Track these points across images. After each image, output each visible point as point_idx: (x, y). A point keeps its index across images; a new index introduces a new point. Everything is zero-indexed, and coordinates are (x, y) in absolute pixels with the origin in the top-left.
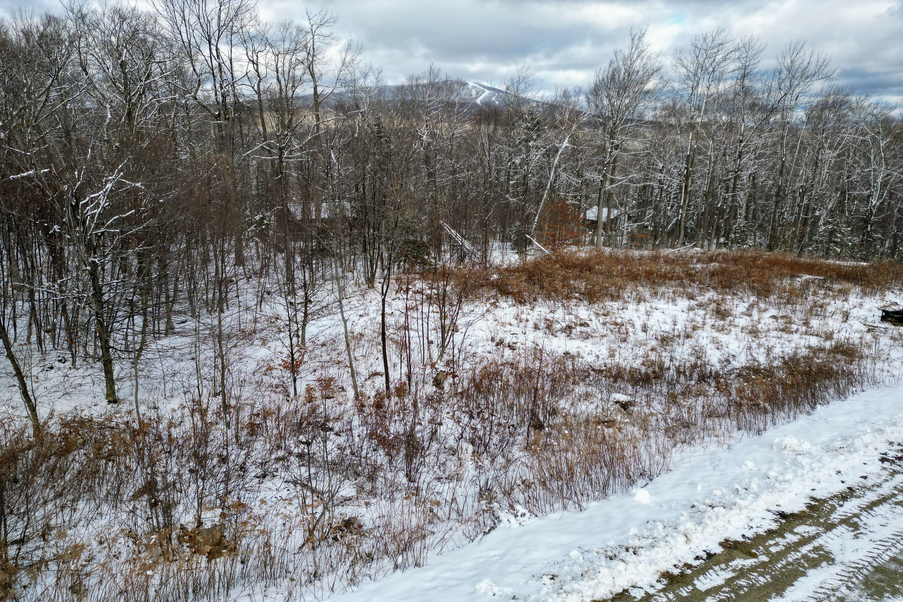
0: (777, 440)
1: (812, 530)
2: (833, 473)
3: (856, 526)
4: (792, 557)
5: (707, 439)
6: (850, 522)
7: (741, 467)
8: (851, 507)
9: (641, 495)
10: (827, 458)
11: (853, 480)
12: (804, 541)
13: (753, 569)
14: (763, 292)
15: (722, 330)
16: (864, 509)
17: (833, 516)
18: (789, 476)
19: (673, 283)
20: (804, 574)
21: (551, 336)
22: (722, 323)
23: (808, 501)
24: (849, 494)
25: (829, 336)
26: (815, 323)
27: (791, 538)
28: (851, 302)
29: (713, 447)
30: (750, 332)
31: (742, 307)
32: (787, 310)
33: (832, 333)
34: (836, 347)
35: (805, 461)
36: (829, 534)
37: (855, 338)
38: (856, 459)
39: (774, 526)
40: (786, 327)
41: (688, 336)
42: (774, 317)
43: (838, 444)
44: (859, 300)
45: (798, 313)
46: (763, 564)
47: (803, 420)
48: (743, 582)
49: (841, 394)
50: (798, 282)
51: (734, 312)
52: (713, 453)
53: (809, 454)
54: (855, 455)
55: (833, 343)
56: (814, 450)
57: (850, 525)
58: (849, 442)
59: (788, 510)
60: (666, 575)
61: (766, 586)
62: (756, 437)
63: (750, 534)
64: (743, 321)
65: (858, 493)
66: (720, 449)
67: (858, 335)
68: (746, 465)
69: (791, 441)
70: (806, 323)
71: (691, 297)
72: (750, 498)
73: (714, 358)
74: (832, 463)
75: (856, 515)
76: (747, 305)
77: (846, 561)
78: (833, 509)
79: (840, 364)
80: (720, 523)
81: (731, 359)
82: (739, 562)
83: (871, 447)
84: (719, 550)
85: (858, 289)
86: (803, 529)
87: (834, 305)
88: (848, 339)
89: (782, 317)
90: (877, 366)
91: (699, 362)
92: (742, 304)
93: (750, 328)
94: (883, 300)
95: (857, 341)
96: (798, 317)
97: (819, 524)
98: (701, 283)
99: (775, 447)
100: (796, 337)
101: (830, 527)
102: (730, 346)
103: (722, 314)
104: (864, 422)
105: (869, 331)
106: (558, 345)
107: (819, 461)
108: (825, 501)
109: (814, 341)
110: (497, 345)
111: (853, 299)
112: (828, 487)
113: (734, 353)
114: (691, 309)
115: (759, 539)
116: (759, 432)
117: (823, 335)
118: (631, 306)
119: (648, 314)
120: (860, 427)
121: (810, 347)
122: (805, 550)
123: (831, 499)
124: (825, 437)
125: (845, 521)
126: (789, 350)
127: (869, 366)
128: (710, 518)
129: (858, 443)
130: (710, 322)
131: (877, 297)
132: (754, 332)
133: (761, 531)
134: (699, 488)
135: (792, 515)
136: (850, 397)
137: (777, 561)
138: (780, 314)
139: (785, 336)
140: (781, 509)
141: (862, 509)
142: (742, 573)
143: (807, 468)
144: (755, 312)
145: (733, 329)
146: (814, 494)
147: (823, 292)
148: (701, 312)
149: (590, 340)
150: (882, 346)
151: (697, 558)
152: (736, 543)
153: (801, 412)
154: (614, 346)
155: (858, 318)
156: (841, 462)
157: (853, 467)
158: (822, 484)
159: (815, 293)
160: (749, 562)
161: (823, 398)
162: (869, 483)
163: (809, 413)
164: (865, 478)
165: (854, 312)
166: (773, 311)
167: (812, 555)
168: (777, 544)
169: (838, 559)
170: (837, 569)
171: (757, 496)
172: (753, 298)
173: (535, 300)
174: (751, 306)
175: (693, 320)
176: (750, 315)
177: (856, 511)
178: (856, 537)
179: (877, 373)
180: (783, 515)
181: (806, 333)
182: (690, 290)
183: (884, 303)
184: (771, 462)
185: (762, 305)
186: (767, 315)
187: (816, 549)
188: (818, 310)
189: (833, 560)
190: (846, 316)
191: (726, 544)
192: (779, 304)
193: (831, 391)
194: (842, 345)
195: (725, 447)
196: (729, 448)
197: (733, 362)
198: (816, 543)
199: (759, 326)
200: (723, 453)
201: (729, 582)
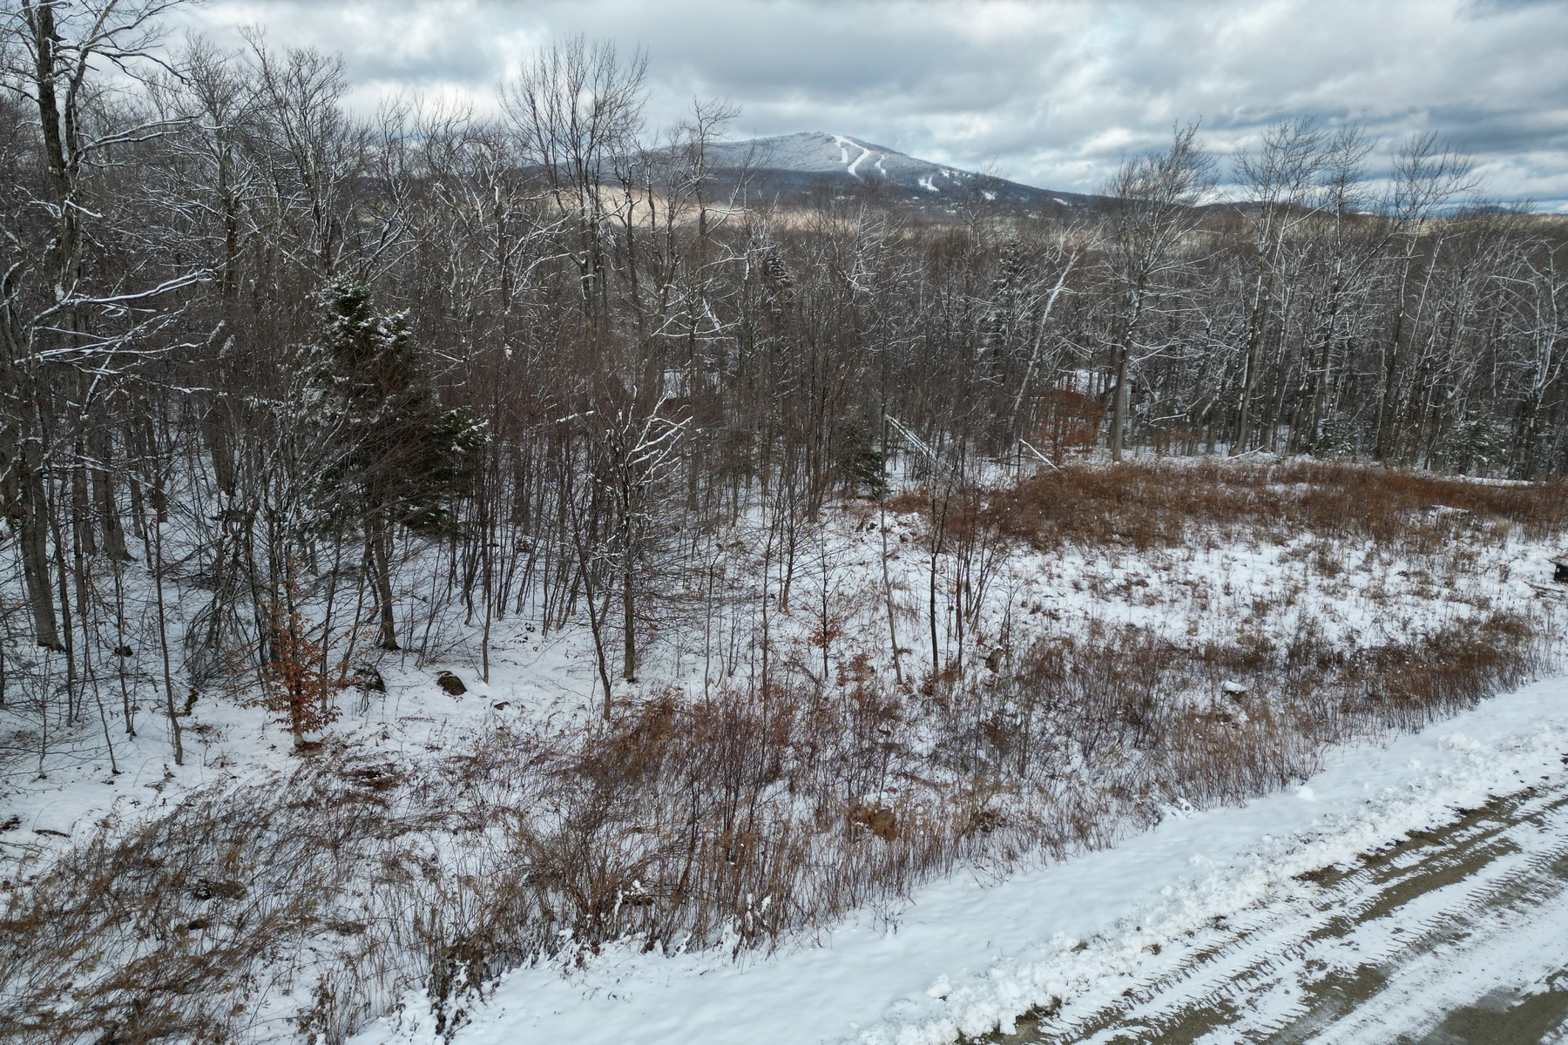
0: (1442, 738)
1: (1496, 825)
2: (1511, 773)
3: (1540, 823)
4: (1479, 846)
5: (1354, 738)
6: (1534, 819)
7: (1405, 766)
8: (1533, 805)
9: (1305, 793)
10: (1502, 757)
11: (1533, 780)
12: (1489, 833)
13: (1443, 854)
14: (1384, 534)
15: (1334, 592)
16: (1549, 808)
17: (1515, 813)
18: (1463, 774)
19: (1248, 517)
20: (1493, 860)
21: (1101, 601)
22: (1332, 582)
23: (1487, 799)
24: (1530, 793)
25: (1483, 604)
26: (1462, 583)
27: (1474, 831)
28: (1510, 551)
29: (1364, 747)
30: (1374, 597)
31: (1356, 558)
32: (1420, 564)
33: (1488, 600)
34: (1494, 620)
35: (1479, 760)
36: (1513, 828)
37: (1520, 608)
38: (1534, 759)
39: (1456, 820)
40: (1423, 589)
41: (1290, 603)
42: (1404, 574)
43: (1513, 743)
44: (1521, 547)
45: (1437, 568)
46: (1451, 851)
47: (1464, 715)
48: (1436, 864)
49: (1508, 685)
50: (1433, 517)
51: (1345, 566)
52: (1367, 753)
53: (1479, 753)
54: (1534, 755)
55: (1492, 615)
56: (1487, 749)
57: (1535, 822)
58: (1525, 741)
59: (1468, 807)
60: (1362, 856)
61: (1459, 867)
62: (1413, 736)
63: (1433, 826)
64: (1360, 580)
65: (1540, 792)
66: (1372, 749)
67: (1524, 602)
68: (1412, 764)
69: (1459, 739)
70: (1449, 584)
71: (1279, 541)
72: (1427, 794)
73: (1332, 633)
74: (1508, 763)
75: (1539, 813)
76: (1362, 555)
77: (1533, 850)
78: (1514, 807)
79: (1502, 643)
80: (1402, 816)
81: (1355, 636)
82: (1428, 849)
83: (1551, 748)
84: (1407, 839)
85: (1519, 528)
86: (1486, 824)
87: (1488, 555)
88: (1512, 609)
89: (1415, 574)
90: (1553, 649)
91: (1313, 640)
92: (1354, 553)
93: (1372, 590)
94: (1556, 547)
95: (1523, 612)
96: (1437, 574)
97: (1501, 820)
98: (1289, 519)
99: (1440, 746)
100: (1437, 604)
101: (1514, 823)
102: (1350, 617)
103: (1329, 568)
104: (1540, 719)
105: (1538, 596)
106: (1117, 613)
107: (1494, 760)
108: (1505, 799)
109: (1465, 611)
110: (1033, 612)
111: (1513, 546)
112: (1506, 787)
113: (1357, 628)
114: (1283, 560)
115: (1442, 832)
116: (1415, 730)
117: (1475, 601)
118: (1200, 555)
119: (1226, 568)
120: (1537, 725)
121: (1459, 620)
122: (1490, 840)
123: (1511, 797)
124: (1496, 736)
125: (1529, 818)
126: (1434, 624)
127: (1542, 648)
128: (1393, 810)
129: (1536, 742)
130: (1314, 580)
131: (1548, 543)
132: (1379, 597)
133: (1444, 824)
134: (1367, 786)
135: (1473, 811)
136: (1520, 689)
137: (1465, 849)
138: (1412, 569)
139: (1424, 603)
140: (1460, 806)
141: (1545, 808)
142: (1433, 857)
143: (1482, 767)
144: (1375, 565)
145: (1349, 592)
146: (1493, 793)
147: (1468, 533)
148: (1299, 566)
149: (1158, 607)
150: (1557, 619)
151: (1387, 844)
152: (1421, 833)
153: (1461, 707)
154: (1193, 616)
155: (1522, 576)
156: (1517, 761)
157: (1532, 768)
158: (1500, 783)
159: (1457, 537)
160: (1438, 849)
161: (1486, 690)
162: (1551, 783)
163: (1471, 709)
164: (1547, 778)
165: (1516, 567)
166: (1401, 565)
167: (1498, 845)
168: (1461, 835)
169: (1525, 849)
170: (1526, 856)
171: (1434, 792)
172: (1370, 544)
173: (1059, 544)
174: (1369, 557)
175: (1290, 578)
176: (1370, 571)
177: (1540, 810)
178: (1541, 832)
179: (1553, 657)
180: (1462, 811)
181: (1451, 598)
182: (1275, 530)
183: (1558, 552)
184: (1438, 761)
185: (1385, 556)
186: (1394, 570)
187: (1501, 841)
188: (1463, 562)
189: (1520, 850)
190: (1505, 574)
191: (1410, 833)
192: (1408, 552)
193: (1496, 680)
194: (1504, 618)
195: (1379, 746)
196: (1383, 747)
197: (1358, 640)
198: (1501, 835)
199: (1386, 587)
200: (1376, 752)
201: (1423, 863)
